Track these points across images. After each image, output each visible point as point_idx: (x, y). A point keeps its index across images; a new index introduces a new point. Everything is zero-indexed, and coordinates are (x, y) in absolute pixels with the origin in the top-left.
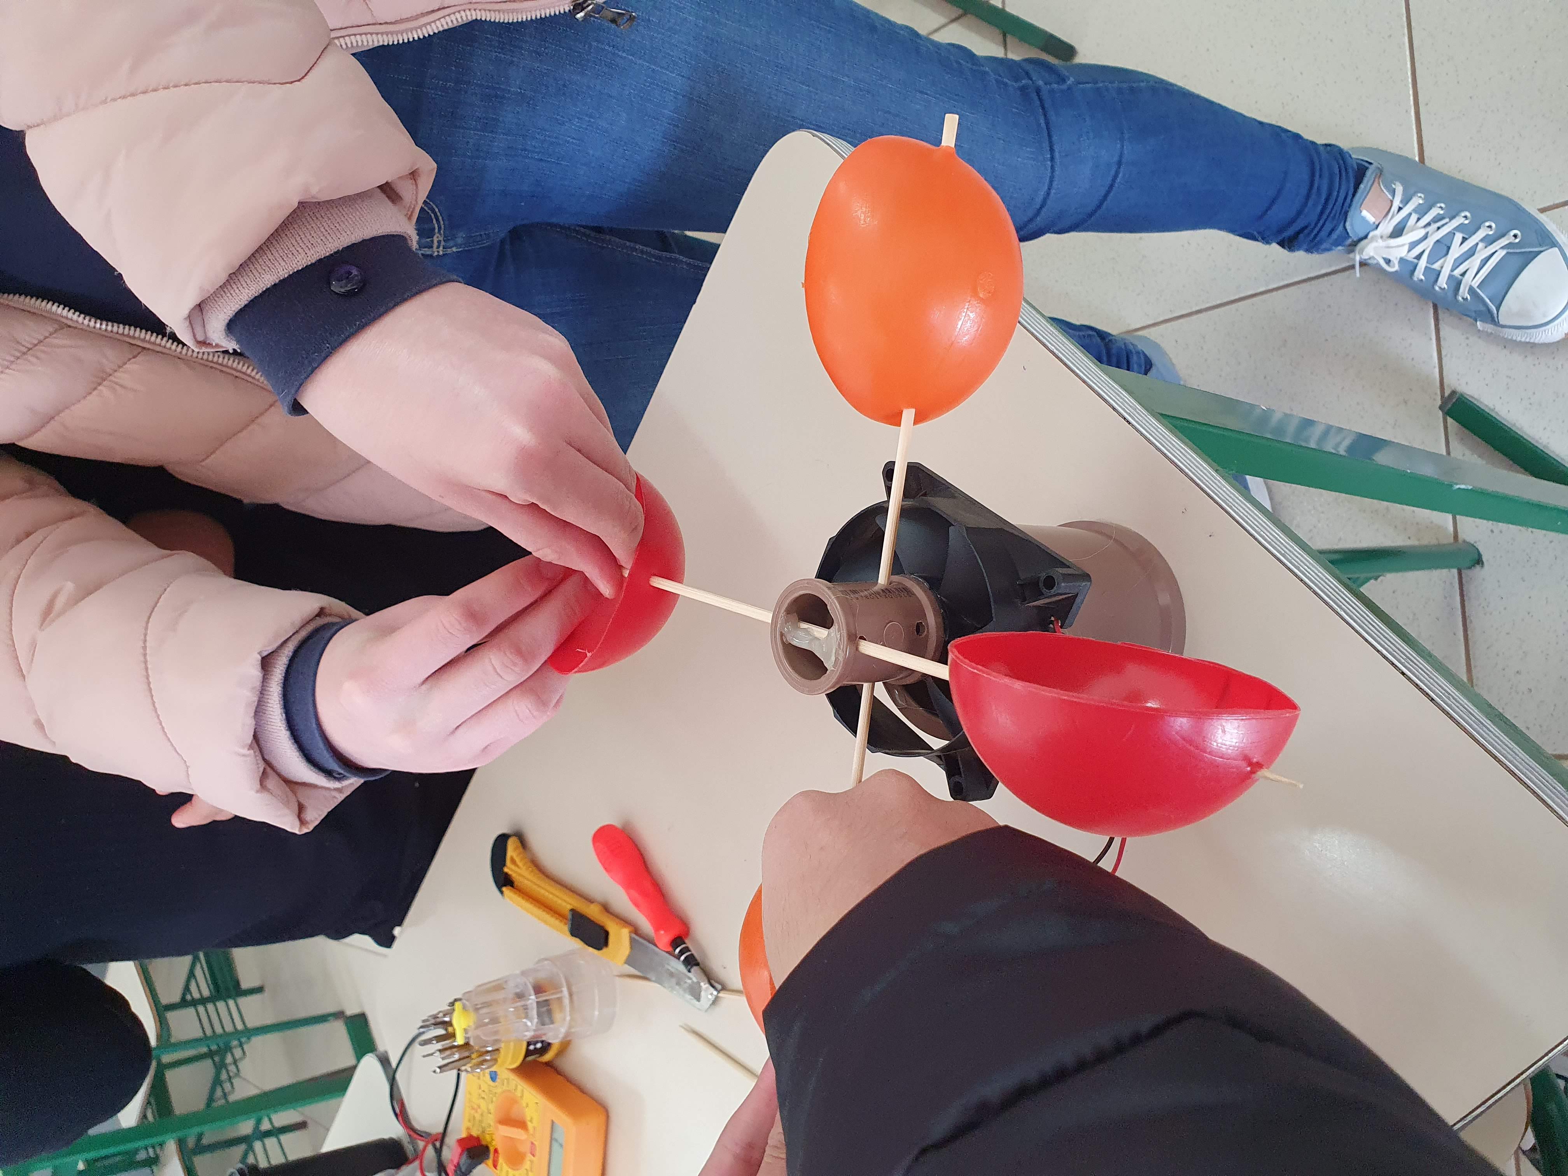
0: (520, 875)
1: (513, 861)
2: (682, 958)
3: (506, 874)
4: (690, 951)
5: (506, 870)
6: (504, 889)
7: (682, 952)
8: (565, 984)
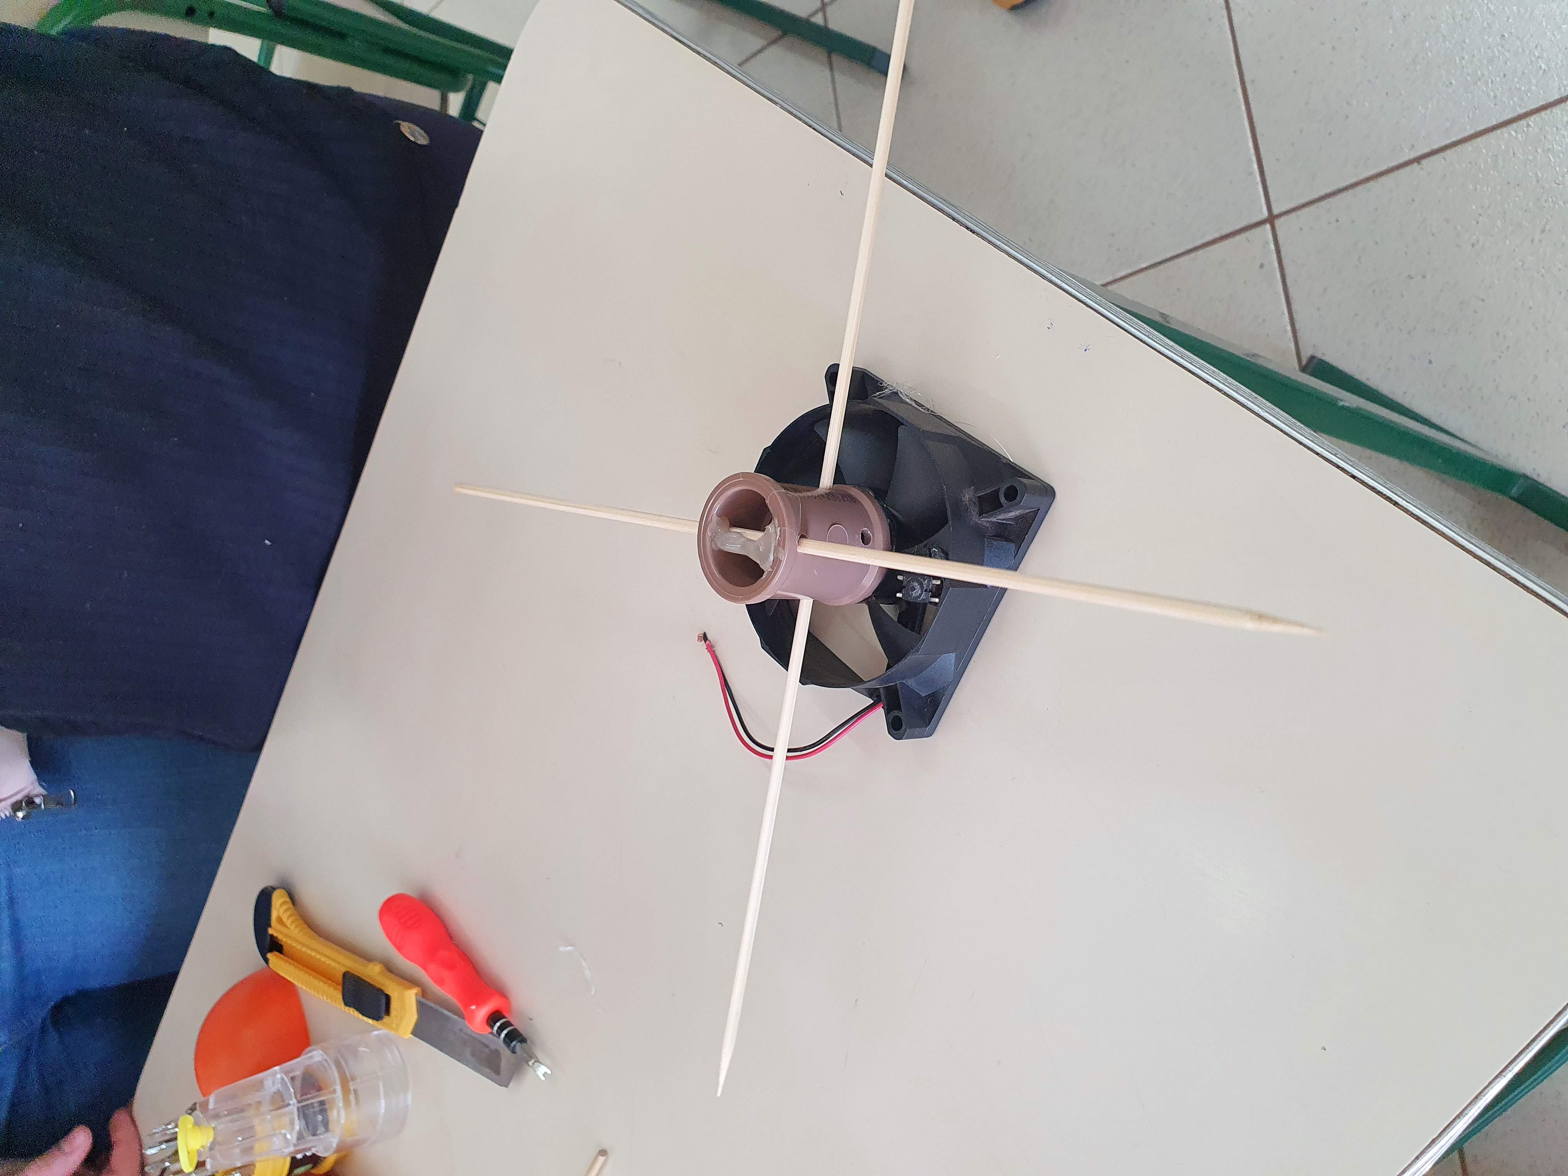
0: (286, 936)
1: (280, 920)
2: (503, 1035)
3: (272, 936)
4: (512, 1025)
5: (271, 931)
6: (269, 955)
7: (501, 1029)
8: (338, 1081)
